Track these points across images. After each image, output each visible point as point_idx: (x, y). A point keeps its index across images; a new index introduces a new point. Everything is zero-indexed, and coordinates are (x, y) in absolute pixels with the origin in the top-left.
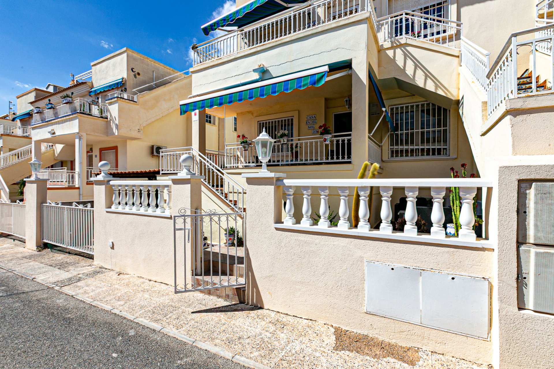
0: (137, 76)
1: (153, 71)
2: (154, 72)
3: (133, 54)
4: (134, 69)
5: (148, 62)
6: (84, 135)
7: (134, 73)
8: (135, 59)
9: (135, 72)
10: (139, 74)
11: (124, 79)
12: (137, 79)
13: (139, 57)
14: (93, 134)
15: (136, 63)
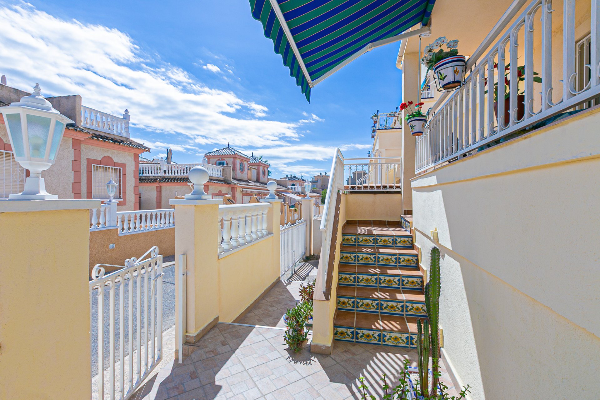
6: (383, 150)
14: (392, 148)
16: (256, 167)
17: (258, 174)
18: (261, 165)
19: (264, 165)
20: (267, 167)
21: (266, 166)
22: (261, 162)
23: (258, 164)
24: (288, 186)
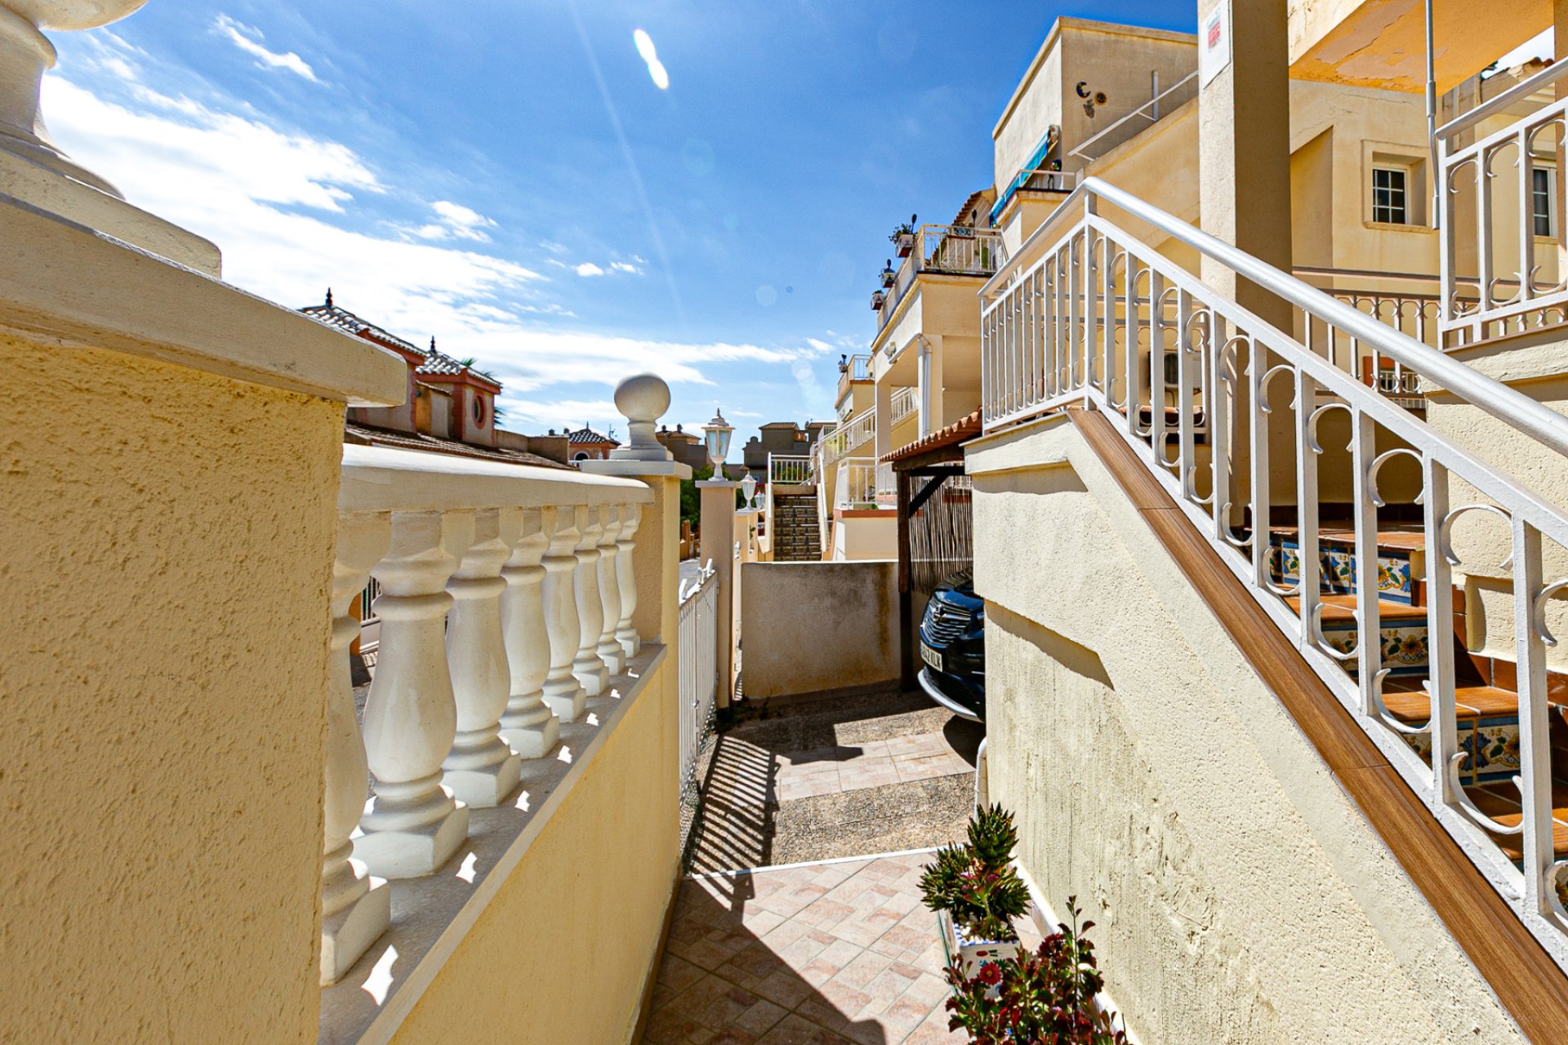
0: (1096, 107)
1: (1153, 72)
2: (1156, 73)
3: (1083, 31)
4: (1084, 84)
5: (1132, 43)
6: (937, 339)
7: (1084, 101)
8: (1088, 49)
9: (1088, 94)
10: (1101, 98)
11: (1054, 130)
12: (1094, 119)
13: (1103, 36)
14: (960, 333)
15: (1093, 61)
16: (449, 389)
17: (457, 412)
18: (469, 381)
19: (480, 385)
20: (494, 390)
21: (487, 388)
22: (469, 371)
23: (457, 380)
24: (570, 462)
